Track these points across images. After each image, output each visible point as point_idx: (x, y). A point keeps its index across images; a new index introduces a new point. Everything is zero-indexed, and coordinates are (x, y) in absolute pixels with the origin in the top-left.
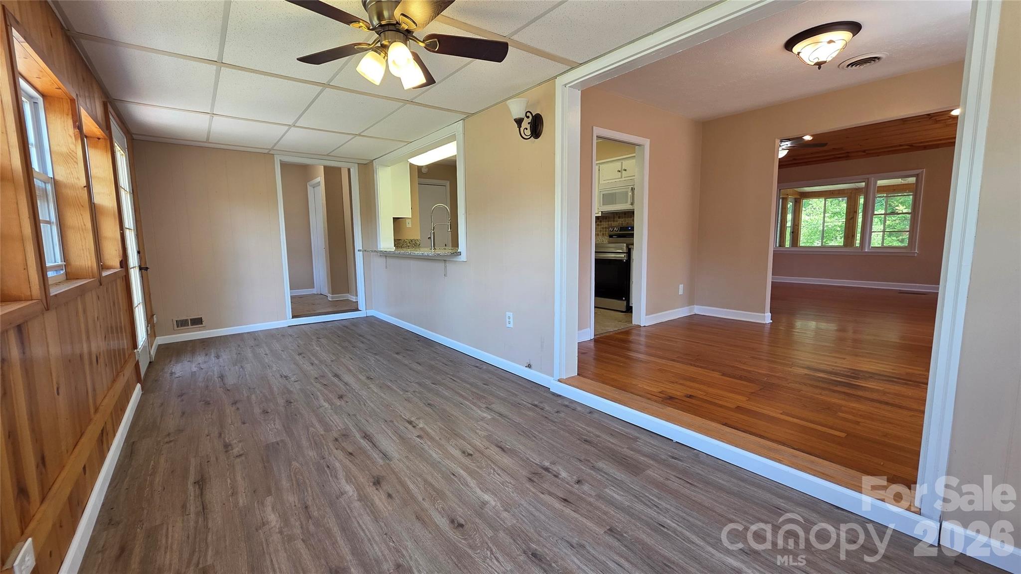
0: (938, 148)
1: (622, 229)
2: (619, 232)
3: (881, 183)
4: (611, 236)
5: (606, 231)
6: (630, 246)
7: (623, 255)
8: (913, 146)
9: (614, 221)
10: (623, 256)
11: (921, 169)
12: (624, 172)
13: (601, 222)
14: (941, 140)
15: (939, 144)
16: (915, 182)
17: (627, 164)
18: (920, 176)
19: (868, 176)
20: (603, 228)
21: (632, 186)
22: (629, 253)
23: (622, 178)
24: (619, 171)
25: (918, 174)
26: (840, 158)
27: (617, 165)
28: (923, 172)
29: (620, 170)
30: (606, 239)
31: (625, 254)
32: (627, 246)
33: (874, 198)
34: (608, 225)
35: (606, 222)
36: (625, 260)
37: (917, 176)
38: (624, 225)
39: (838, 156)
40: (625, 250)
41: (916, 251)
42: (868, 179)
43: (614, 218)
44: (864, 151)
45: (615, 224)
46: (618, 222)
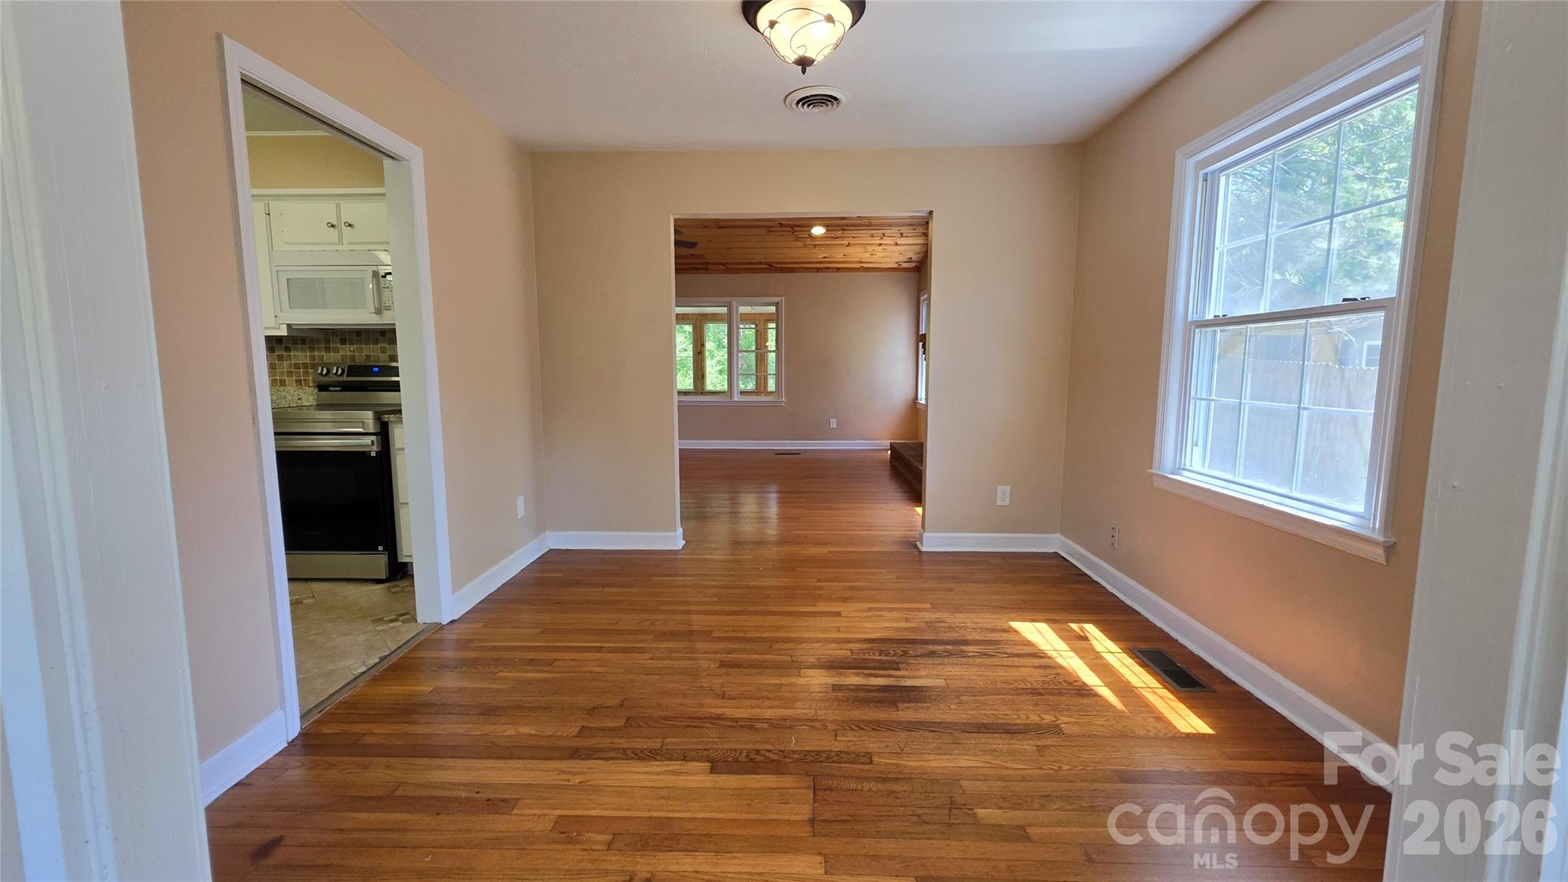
0: (793, 272)
1: (353, 370)
2: (345, 378)
3: (743, 309)
4: (322, 388)
5: (306, 373)
6: (386, 418)
7: (367, 440)
8: (771, 266)
9: (328, 350)
10: (369, 442)
11: (779, 296)
12: (346, 230)
13: (288, 349)
14: (796, 263)
15: (793, 268)
16: (774, 312)
17: (351, 210)
18: (780, 304)
19: (729, 299)
20: (297, 366)
21: (375, 268)
22: (383, 433)
23: (341, 242)
24: (333, 226)
25: (777, 303)
26: (698, 269)
27: (327, 211)
28: (782, 300)
29: (334, 222)
30: (308, 396)
31: (374, 438)
32: (378, 417)
33: (738, 328)
34: (313, 358)
35: (302, 350)
36: (374, 451)
37: (777, 304)
38: (360, 360)
39: (697, 266)
40: (371, 426)
41: (784, 400)
42: (730, 303)
43: (328, 341)
44: (724, 264)
45: (330, 357)
46: (342, 353)
